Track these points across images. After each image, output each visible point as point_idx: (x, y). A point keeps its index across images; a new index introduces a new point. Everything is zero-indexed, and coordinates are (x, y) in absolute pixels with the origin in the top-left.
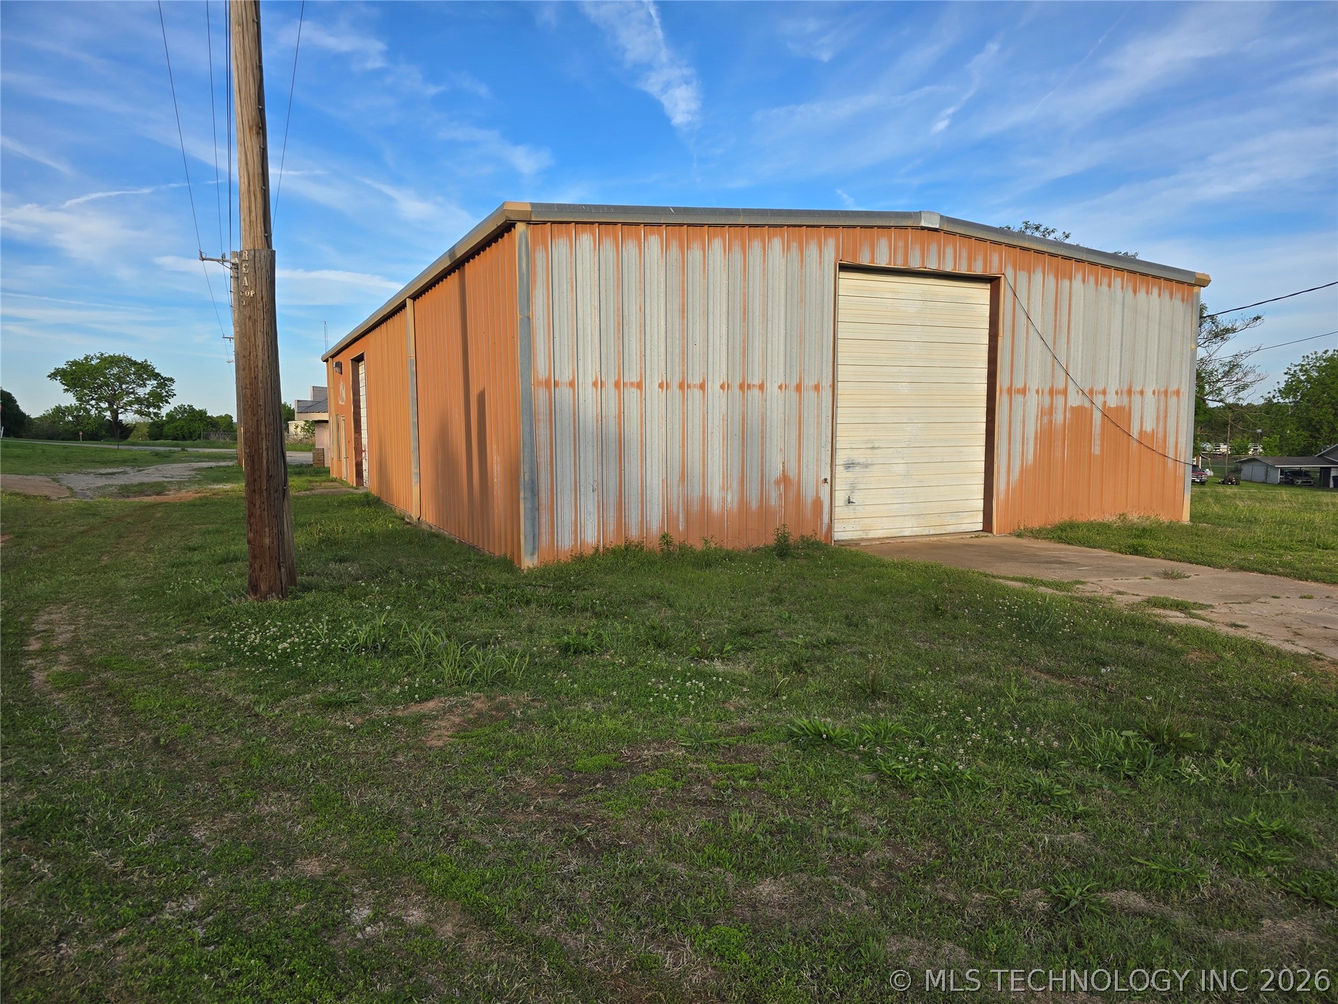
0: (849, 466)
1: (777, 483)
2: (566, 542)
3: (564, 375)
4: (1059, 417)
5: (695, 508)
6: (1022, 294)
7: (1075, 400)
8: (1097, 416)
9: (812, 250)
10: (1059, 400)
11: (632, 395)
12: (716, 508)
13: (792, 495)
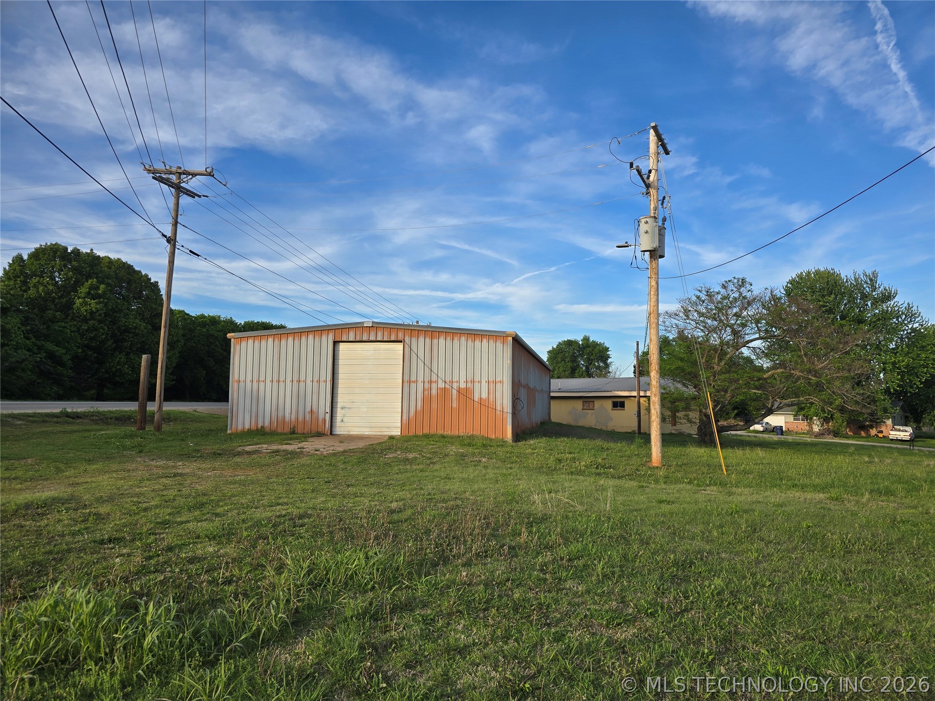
0: (342, 408)
1: (309, 412)
2: (240, 427)
3: (242, 378)
4: (434, 392)
5: (280, 419)
6: (414, 348)
7: (441, 385)
8: (455, 392)
9: (324, 338)
10: (434, 386)
11: (262, 385)
12: (287, 419)
13: (314, 417)
